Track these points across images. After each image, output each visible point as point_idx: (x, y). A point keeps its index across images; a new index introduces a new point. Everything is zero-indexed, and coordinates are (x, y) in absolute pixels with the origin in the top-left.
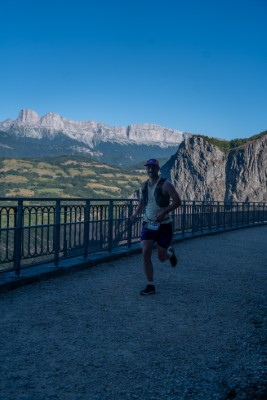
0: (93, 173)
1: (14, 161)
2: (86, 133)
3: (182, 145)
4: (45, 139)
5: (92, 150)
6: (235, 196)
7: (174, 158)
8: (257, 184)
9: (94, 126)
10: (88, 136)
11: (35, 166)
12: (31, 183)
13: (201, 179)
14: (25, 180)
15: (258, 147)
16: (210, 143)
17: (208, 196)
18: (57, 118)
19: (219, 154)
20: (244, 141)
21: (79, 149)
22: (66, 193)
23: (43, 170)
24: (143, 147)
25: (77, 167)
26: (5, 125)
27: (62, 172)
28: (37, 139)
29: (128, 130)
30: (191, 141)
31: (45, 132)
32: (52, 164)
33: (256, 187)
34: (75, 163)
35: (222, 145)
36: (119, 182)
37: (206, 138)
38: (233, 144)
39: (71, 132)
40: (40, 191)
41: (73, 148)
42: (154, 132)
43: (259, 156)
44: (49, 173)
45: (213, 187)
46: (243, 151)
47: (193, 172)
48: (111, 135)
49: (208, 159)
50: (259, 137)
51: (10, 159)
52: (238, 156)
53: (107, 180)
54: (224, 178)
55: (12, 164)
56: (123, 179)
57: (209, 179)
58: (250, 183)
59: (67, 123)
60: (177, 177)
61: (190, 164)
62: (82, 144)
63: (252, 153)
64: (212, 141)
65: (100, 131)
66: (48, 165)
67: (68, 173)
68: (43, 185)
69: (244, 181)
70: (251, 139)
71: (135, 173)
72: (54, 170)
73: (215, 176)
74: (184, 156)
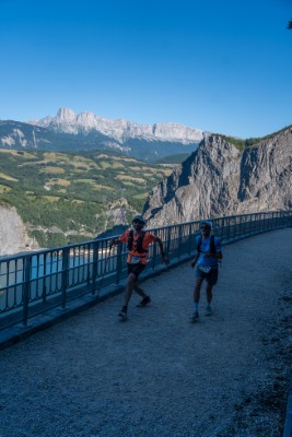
0: (122, 166)
1: (53, 154)
2: (117, 130)
3: (203, 143)
4: (81, 134)
5: (122, 145)
6: (248, 189)
7: (195, 154)
8: (267, 179)
9: (124, 124)
10: (118, 133)
11: (72, 159)
12: (68, 173)
13: (218, 173)
14: (62, 171)
15: (270, 146)
16: (227, 140)
17: (224, 189)
18: (91, 117)
19: (235, 151)
20: (257, 140)
21: (110, 145)
22: (98, 183)
23: (79, 163)
24: (167, 144)
25: (109, 160)
26: (45, 122)
27: (95, 165)
28: (73, 135)
29: (154, 128)
30: (211, 139)
31: (81, 129)
32: (86, 157)
33: (266, 182)
34: (106, 156)
35: (238, 143)
36: (146, 175)
37: (223, 137)
38: (248, 143)
39: (103, 129)
40: (75, 181)
41: (105, 143)
42: (177, 131)
43: (271, 154)
44: (84, 165)
45: (228, 181)
46: (256, 149)
47: (212, 167)
48: (139, 133)
49: (225, 155)
50: (271, 137)
51: (49, 152)
52: (252, 154)
53: (134, 172)
54: (239, 173)
55: (51, 157)
56: (148, 171)
57: (225, 173)
58: (261, 178)
59: (99, 121)
60: (196, 172)
61: (209, 160)
62: (113, 140)
63: (264, 151)
64: (229, 140)
65: (129, 129)
66: (83, 159)
67: (100, 166)
68: (79, 176)
69: (257, 176)
70: (264, 138)
71: (159, 167)
72: (88, 163)
73: (231, 171)
74: (203, 153)
